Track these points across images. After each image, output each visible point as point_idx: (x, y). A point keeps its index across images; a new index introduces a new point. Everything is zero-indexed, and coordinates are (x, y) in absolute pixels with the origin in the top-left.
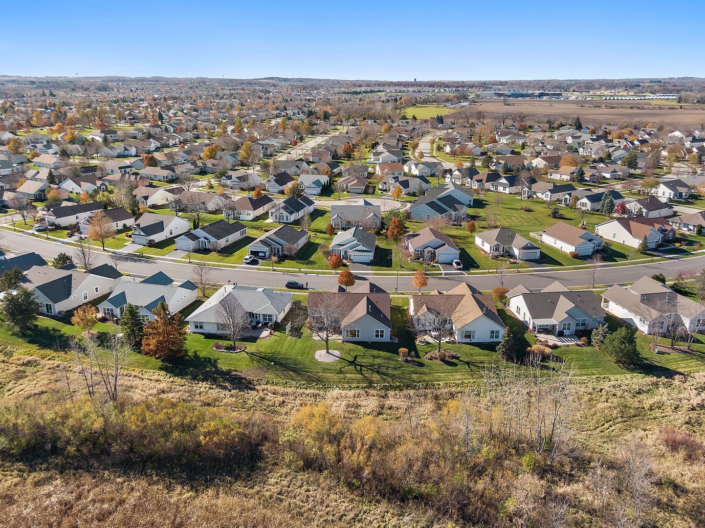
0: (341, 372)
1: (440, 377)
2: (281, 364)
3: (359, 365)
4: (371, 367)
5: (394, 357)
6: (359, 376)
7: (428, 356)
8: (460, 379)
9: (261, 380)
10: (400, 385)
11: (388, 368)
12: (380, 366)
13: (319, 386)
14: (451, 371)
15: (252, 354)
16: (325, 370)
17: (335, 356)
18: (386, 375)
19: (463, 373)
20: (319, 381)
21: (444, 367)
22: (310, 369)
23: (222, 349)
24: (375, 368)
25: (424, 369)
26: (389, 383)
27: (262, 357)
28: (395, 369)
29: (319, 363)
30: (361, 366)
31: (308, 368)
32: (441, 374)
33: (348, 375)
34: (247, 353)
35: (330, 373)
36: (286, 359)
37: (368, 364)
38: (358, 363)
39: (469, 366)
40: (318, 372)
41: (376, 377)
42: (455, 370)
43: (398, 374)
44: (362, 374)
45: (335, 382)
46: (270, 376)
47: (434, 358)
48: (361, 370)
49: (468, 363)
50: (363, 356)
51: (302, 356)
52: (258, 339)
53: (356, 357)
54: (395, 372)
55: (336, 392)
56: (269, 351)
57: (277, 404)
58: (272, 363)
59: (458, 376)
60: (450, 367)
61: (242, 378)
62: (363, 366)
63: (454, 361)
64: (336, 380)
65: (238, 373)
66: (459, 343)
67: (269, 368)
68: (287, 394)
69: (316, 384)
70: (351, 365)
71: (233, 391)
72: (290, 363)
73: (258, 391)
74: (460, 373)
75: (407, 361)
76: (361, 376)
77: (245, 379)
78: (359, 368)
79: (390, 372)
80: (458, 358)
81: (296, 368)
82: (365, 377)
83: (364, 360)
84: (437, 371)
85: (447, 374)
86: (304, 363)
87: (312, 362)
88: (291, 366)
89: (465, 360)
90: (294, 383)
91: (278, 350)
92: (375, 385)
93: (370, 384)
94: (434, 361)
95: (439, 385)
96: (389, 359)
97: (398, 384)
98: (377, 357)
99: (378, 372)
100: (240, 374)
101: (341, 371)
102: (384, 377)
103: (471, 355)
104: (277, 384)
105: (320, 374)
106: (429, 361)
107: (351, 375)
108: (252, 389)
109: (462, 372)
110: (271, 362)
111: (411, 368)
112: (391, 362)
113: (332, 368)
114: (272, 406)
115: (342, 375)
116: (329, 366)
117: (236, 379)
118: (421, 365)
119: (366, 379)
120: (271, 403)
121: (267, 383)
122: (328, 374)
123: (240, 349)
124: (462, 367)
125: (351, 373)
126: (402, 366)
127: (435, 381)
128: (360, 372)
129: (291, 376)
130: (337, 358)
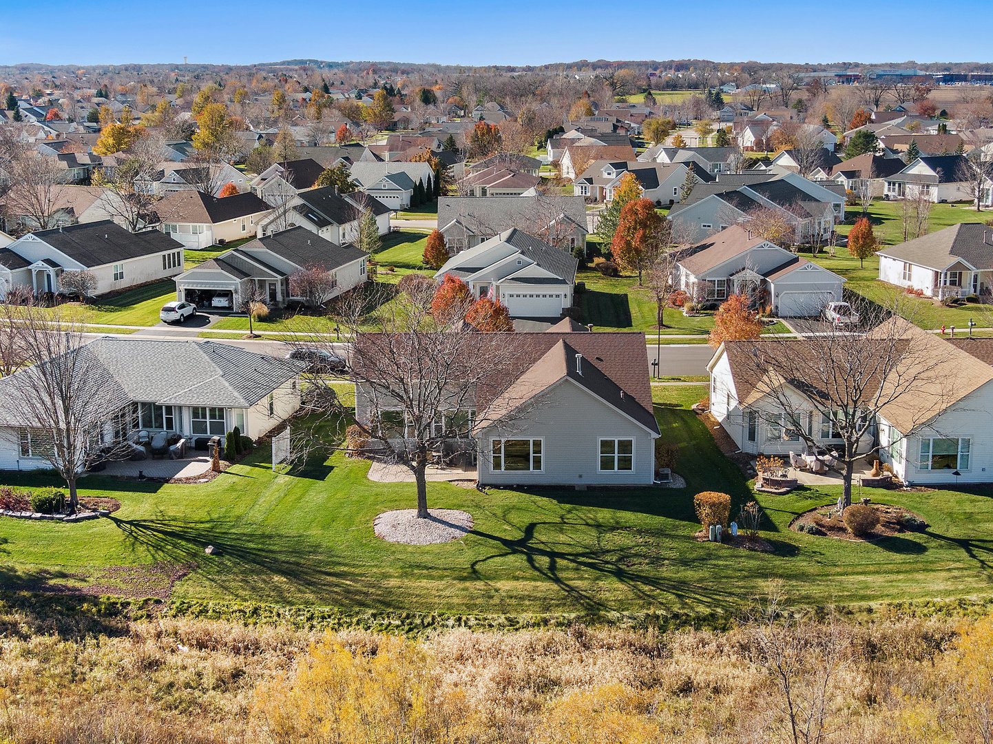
0: (474, 574)
1: (867, 588)
2: (242, 554)
3: (543, 553)
4: (592, 559)
5: (676, 527)
6: (546, 587)
7: (808, 521)
8: (948, 593)
9: (158, 602)
10: (712, 615)
11: (656, 561)
12: (624, 554)
13: (386, 622)
14: (908, 567)
15: (135, 526)
16: (412, 568)
17: (452, 526)
18: (654, 582)
19: (956, 573)
20: (388, 605)
21: (873, 556)
22: (354, 566)
23: (26, 510)
24: (607, 563)
25: (800, 563)
26: (668, 609)
27: (172, 534)
28: (685, 563)
29: (391, 549)
30: (553, 555)
31: (346, 565)
32: (870, 578)
33: (504, 585)
34: (116, 521)
35: (432, 578)
36: (263, 536)
37: (580, 550)
38: (541, 547)
39: (969, 551)
40: (386, 576)
41: (612, 589)
42: (920, 566)
43: (701, 580)
44: (557, 580)
45: (450, 607)
46: (193, 589)
47: (832, 528)
48: (553, 567)
49: (965, 544)
50: (560, 526)
51: (323, 528)
52: (167, 481)
53: (530, 529)
54: (689, 574)
55: (454, 638)
56: (202, 514)
57: (209, 681)
58: (209, 550)
59: (937, 582)
60: (898, 557)
61: (82, 599)
62: (562, 556)
63: (908, 536)
64: (455, 601)
65: (71, 583)
66: (912, 485)
67: (192, 565)
68: (254, 648)
69: (374, 616)
70: (514, 552)
71: (36, 640)
72: (275, 548)
73: (138, 638)
74: (944, 574)
75: (726, 538)
76: (555, 587)
77: (95, 600)
78: (544, 561)
79: (666, 572)
80: (921, 528)
81: (298, 564)
82: (572, 589)
83: (562, 538)
84: (849, 569)
85: (894, 577)
86: (330, 551)
87: (362, 545)
88: (282, 557)
89: (950, 535)
90: (286, 611)
91: (237, 511)
92: (613, 615)
93: (594, 611)
94: (834, 538)
95: (870, 611)
96: (660, 533)
97: (704, 610)
98: (613, 529)
99: (620, 575)
100: (78, 585)
101: (475, 572)
102: (646, 588)
103: (969, 517)
104: (218, 615)
105: (393, 582)
106: (812, 538)
107: (515, 583)
108: (112, 633)
109: (949, 570)
110: (205, 545)
111: (746, 560)
112: (668, 543)
113: (441, 563)
114: (187, 685)
115: (480, 584)
116: (426, 559)
117: (58, 601)
118: (787, 550)
119: (574, 597)
120: (183, 676)
121: (181, 612)
122: (424, 583)
123: (94, 510)
124: (945, 554)
125: (516, 578)
126: (709, 556)
127: (852, 597)
128: (552, 574)
129: (276, 588)
130: (457, 533)
